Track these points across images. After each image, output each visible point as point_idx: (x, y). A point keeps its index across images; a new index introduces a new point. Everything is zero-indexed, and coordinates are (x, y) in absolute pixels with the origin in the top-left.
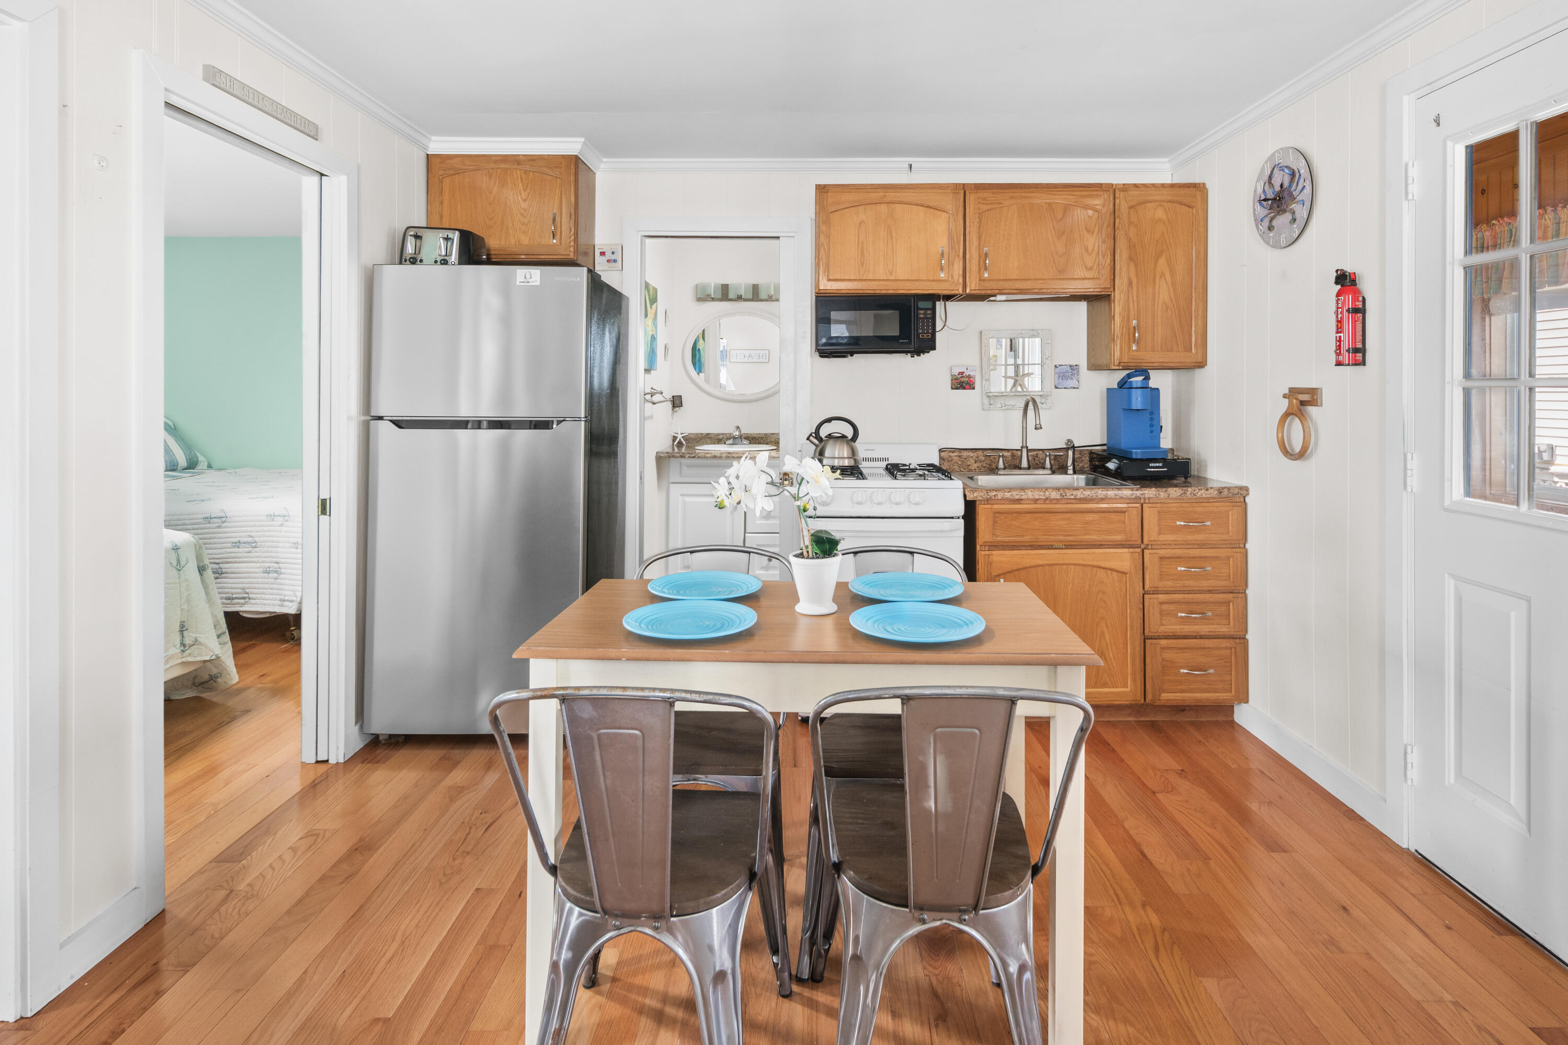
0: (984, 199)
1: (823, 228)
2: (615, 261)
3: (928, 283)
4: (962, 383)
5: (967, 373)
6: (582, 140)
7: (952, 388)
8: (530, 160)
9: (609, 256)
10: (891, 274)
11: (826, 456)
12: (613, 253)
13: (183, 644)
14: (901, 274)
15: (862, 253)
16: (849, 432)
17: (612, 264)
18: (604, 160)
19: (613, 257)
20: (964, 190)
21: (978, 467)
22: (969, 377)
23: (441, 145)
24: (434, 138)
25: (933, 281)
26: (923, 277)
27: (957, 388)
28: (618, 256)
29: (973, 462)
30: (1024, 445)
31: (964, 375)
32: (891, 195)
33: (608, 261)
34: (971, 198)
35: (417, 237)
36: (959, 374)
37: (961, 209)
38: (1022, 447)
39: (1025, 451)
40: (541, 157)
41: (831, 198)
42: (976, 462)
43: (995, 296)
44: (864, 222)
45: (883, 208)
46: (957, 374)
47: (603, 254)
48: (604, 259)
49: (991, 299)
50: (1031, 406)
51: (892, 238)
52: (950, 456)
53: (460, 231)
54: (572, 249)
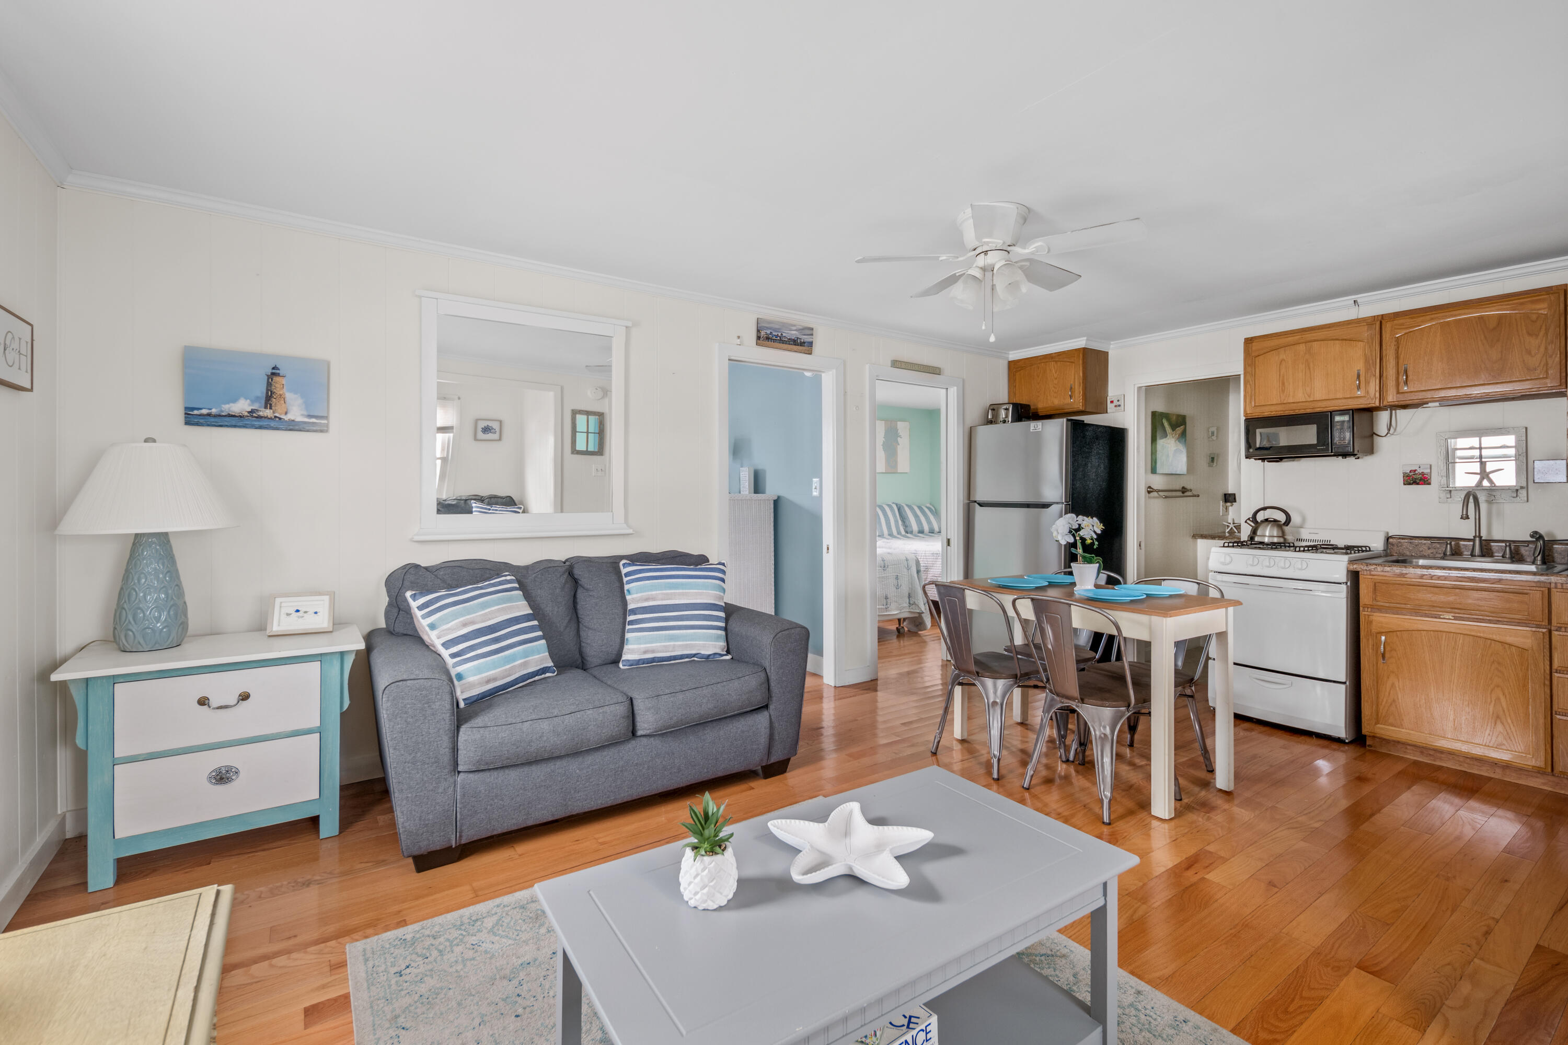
0: (1402, 324)
1: (1249, 369)
2: (1119, 406)
3: (1344, 401)
4: (1415, 479)
5: (1419, 471)
6: (1085, 338)
7: (1404, 484)
8: (1058, 355)
9: (1116, 403)
10: (1309, 396)
11: (1258, 534)
12: (1118, 401)
13: (910, 603)
14: (1318, 395)
15: (1283, 384)
16: (1282, 517)
17: (1118, 408)
18: (1112, 343)
19: (1118, 403)
20: (1381, 322)
21: (1432, 553)
22: (1423, 474)
23: (1015, 355)
24: (1011, 352)
25: (1350, 398)
26: (1340, 395)
27: (1410, 484)
28: (1121, 403)
29: (1426, 548)
30: (1477, 535)
31: (1417, 472)
32: (1309, 336)
33: (1116, 406)
34: (1387, 327)
35: (993, 410)
36: (1410, 472)
37: (1378, 336)
38: (1475, 537)
39: (1477, 540)
40: (1064, 353)
41: (1255, 346)
42: (1429, 549)
43: (1427, 404)
44: (1284, 360)
45: (1302, 347)
46: (1408, 472)
47: (1112, 402)
48: (1113, 405)
49: (1424, 406)
50: (1471, 500)
51: (1309, 368)
52: (1400, 542)
53: (1013, 404)
54: (1081, 404)
